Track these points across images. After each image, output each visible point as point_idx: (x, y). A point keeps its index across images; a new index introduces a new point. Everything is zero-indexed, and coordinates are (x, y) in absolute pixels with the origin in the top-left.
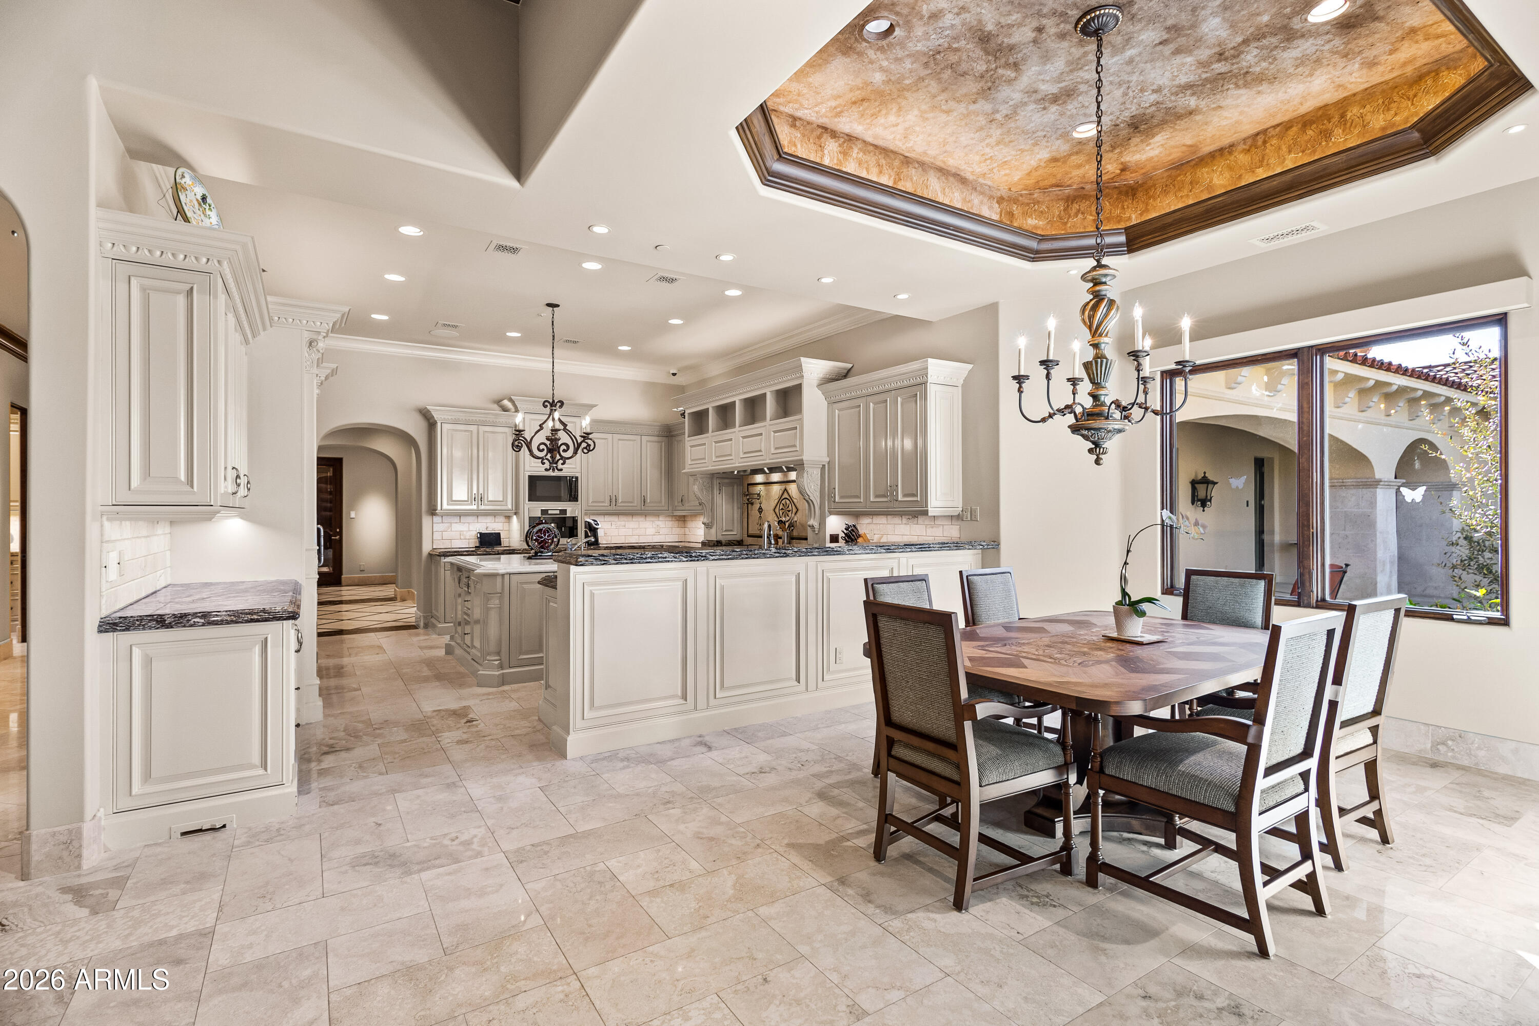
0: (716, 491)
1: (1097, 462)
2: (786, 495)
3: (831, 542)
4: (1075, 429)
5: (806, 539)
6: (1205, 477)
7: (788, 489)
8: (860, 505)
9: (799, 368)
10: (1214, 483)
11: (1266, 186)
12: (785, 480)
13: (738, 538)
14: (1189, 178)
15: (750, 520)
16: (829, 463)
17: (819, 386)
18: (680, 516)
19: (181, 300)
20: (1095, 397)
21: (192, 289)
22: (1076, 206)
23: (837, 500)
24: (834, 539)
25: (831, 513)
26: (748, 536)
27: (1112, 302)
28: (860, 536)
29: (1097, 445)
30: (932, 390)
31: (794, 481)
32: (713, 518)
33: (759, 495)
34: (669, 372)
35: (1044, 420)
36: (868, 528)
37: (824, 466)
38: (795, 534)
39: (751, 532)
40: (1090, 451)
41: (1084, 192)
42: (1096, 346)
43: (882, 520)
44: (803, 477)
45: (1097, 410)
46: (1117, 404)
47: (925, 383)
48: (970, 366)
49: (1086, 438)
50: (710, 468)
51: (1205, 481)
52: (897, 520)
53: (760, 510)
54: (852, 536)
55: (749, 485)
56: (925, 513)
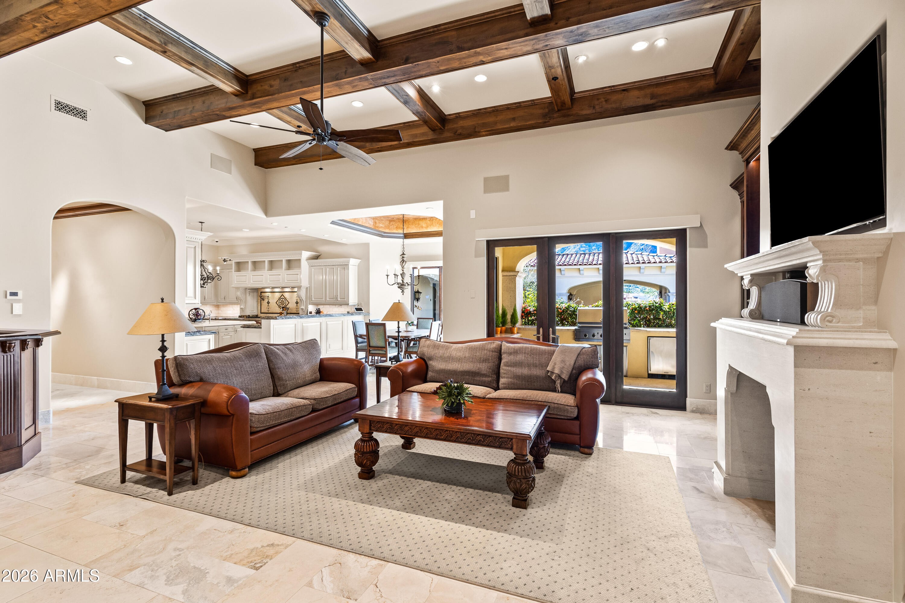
0: (248, 295)
1: (403, 294)
2: (282, 297)
3: (310, 314)
4: (399, 287)
5: (299, 314)
6: (418, 290)
7: (284, 295)
8: (323, 302)
9: (301, 254)
10: (421, 293)
11: (433, 232)
12: (282, 291)
13: (256, 314)
14: (418, 223)
15: (262, 307)
16: (309, 287)
17: (306, 260)
18: (216, 305)
19: (193, 249)
20: (403, 281)
21: (195, 247)
22: (392, 223)
23: (313, 300)
24: (311, 313)
25: (310, 304)
26: (261, 313)
27: (406, 261)
28: (321, 312)
29: (403, 291)
30: (350, 266)
31: (296, 292)
32: (245, 305)
33: (268, 297)
34: (214, 240)
35: (392, 285)
36: (324, 309)
37: (307, 288)
38: (289, 312)
39: (262, 311)
40: (402, 292)
41: (394, 220)
42: (403, 270)
43: (328, 306)
44: (300, 291)
45: (403, 284)
46: (407, 283)
47: (348, 265)
48: (361, 260)
49: (401, 289)
50: (249, 286)
51: (418, 292)
52: (334, 306)
53: (268, 303)
54: (318, 312)
55: (261, 292)
56: (348, 304)
